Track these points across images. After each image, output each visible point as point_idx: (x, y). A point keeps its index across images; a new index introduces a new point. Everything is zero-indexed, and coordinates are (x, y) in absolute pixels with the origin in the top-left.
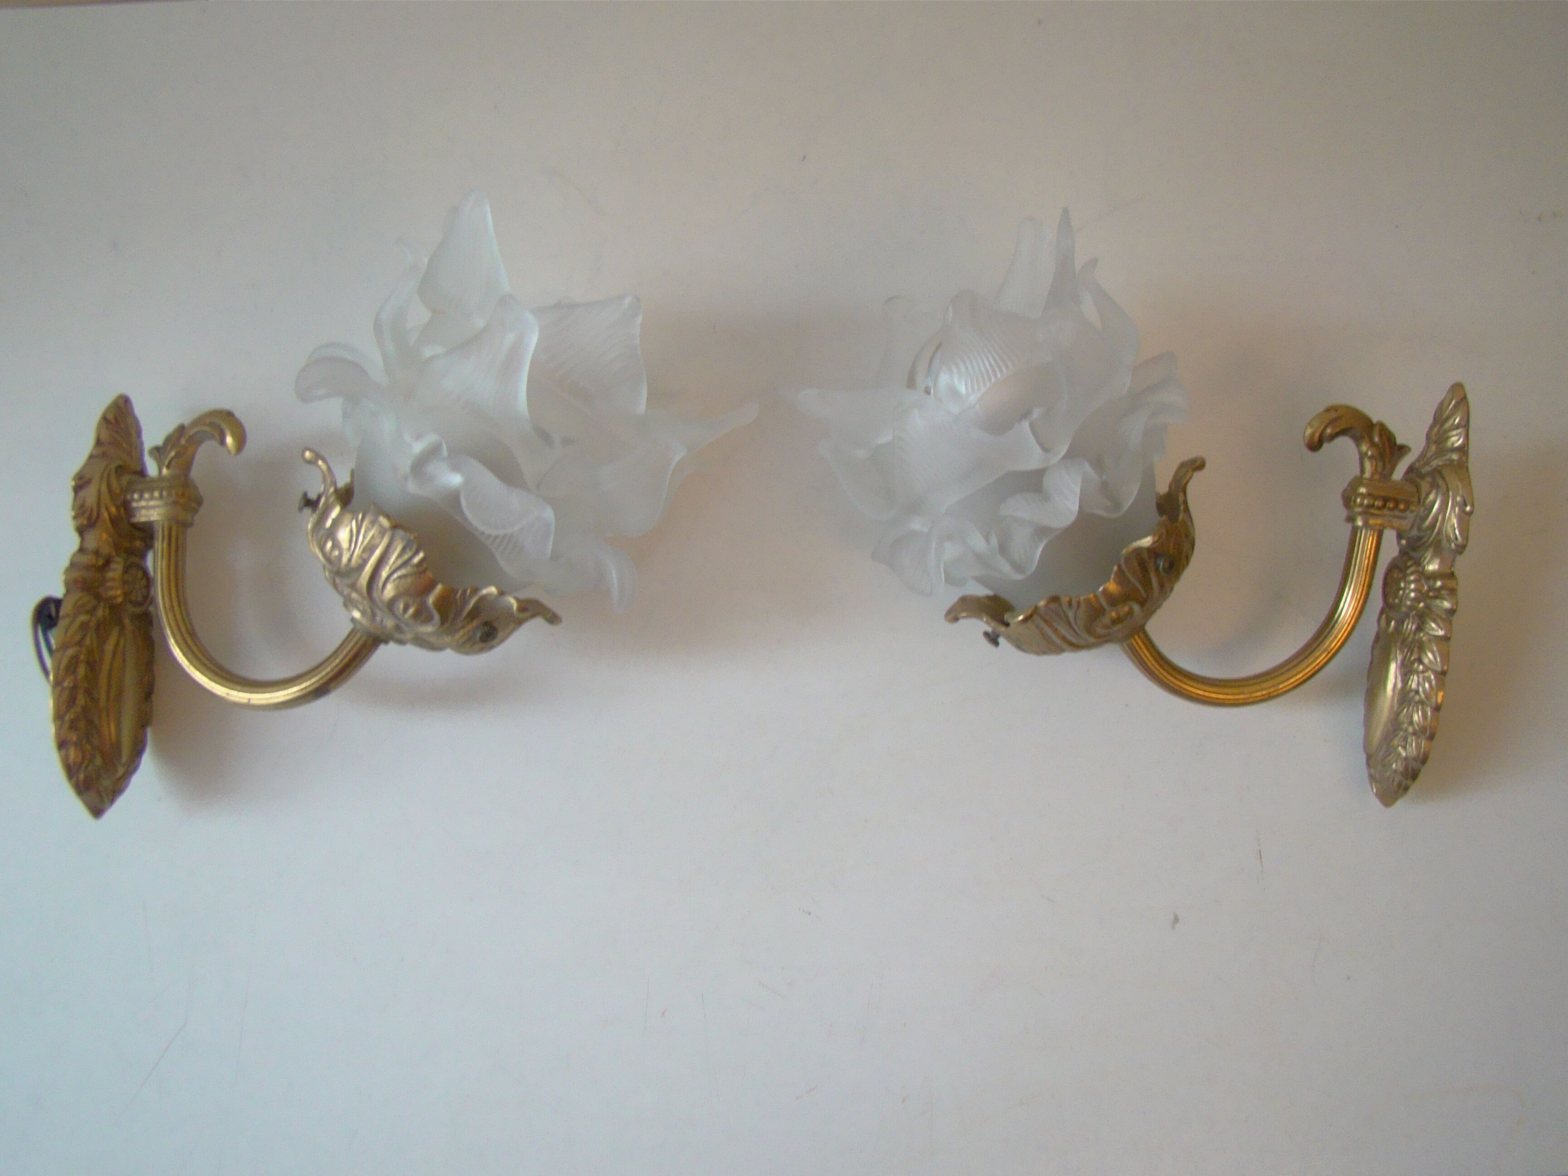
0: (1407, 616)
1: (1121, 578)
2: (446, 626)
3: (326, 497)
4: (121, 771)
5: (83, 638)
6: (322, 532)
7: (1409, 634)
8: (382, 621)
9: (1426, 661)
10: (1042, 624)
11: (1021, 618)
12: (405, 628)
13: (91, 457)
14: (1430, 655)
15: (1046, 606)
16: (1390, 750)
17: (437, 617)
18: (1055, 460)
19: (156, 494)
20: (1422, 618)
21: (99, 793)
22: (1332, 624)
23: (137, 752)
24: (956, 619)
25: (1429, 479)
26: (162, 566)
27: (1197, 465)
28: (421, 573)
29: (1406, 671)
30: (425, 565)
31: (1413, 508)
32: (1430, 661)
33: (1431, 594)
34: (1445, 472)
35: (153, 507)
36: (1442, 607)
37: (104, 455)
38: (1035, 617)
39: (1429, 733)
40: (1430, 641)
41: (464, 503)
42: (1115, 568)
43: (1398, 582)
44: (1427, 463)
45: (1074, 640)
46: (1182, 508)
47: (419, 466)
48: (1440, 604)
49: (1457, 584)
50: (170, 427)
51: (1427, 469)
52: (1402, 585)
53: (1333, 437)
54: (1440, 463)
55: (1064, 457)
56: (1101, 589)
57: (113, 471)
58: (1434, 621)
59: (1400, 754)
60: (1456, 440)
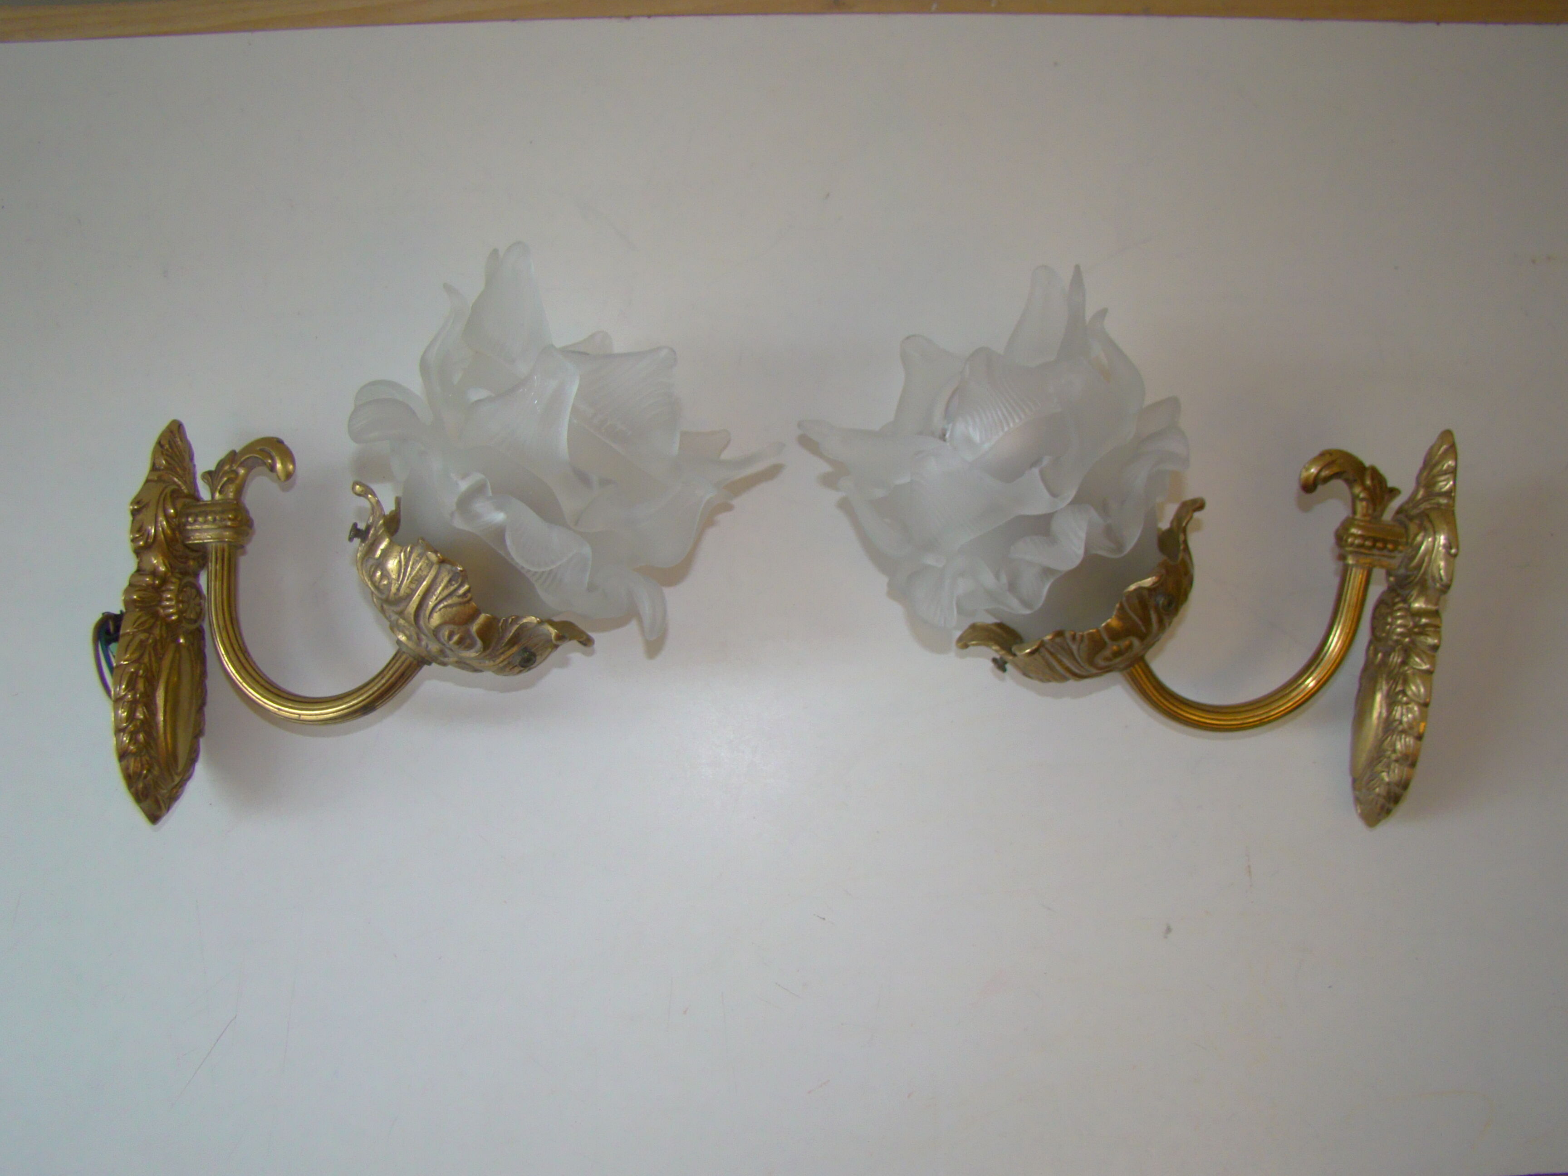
0: (1393, 649)
1: (1122, 614)
2: (488, 652)
3: (375, 530)
4: (177, 779)
5: (142, 656)
6: (371, 562)
7: (1394, 668)
8: (427, 646)
9: (1409, 693)
10: (1048, 656)
11: (1028, 651)
12: (448, 652)
13: (148, 481)
14: (1413, 688)
15: (1052, 640)
16: (1374, 776)
17: (479, 643)
18: (1063, 504)
19: (210, 518)
20: (1407, 652)
21: (157, 802)
22: (1321, 657)
23: (192, 760)
24: (966, 646)
25: (1417, 521)
26: (215, 585)
27: (1199, 505)
28: (464, 603)
29: (1391, 702)
30: (469, 595)
31: (1400, 548)
32: (1414, 694)
33: (1416, 630)
34: (1433, 515)
35: (207, 530)
36: (1425, 643)
37: (160, 480)
38: (1042, 650)
39: (1410, 760)
40: (1414, 674)
41: (508, 542)
42: (1118, 605)
43: (1384, 617)
44: (1416, 506)
45: (1077, 671)
46: (1182, 547)
47: (465, 502)
48: (1425, 640)
49: (1441, 622)
50: (221, 453)
51: (1414, 512)
52: (1389, 620)
53: (1326, 480)
54: (1428, 506)
55: (1072, 503)
56: (1103, 625)
57: (168, 495)
58: (1418, 656)
59: (1382, 780)
60: (1446, 485)
